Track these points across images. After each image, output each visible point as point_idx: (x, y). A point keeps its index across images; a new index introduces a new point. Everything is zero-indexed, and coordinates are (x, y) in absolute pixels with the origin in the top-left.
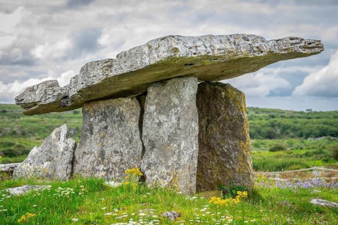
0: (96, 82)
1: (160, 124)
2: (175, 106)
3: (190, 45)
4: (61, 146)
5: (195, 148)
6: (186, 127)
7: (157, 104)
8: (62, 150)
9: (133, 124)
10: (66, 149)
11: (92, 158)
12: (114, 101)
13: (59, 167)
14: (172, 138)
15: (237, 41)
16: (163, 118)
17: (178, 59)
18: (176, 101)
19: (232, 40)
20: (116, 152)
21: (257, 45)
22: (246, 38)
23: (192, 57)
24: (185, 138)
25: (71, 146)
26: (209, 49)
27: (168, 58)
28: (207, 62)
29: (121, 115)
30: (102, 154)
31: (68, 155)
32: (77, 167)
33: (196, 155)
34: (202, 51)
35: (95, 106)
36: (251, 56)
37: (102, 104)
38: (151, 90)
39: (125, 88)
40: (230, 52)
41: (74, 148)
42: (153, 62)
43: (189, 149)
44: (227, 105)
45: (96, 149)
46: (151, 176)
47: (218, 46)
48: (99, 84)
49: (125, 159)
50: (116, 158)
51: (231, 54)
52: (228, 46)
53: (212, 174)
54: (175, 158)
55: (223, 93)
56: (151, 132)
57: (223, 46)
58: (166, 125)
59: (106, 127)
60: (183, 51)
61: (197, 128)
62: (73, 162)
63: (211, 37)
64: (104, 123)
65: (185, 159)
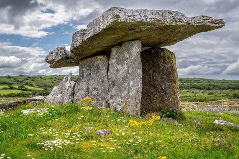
0: (78, 44)
1: (118, 71)
2: (127, 59)
3: (129, 14)
4: (67, 85)
5: (140, 85)
6: (133, 72)
7: (116, 58)
8: (68, 87)
9: (104, 72)
10: (70, 87)
11: (83, 93)
12: (94, 58)
13: (65, 98)
14: (125, 79)
15: (164, 14)
16: (119, 67)
17: (120, 23)
18: (127, 56)
19: (161, 13)
20: (95, 89)
21: (178, 18)
22: (171, 13)
23: (130, 23)
24: (133, 80)
25: (72, 85)
26: (143, 18)
27: (113, 22)
28: (143, 28)
29: (98, 66)
30: (88, 89)
31: (70, 91)
32: (76, 97)
33: (140, 90)
34: (138, 18)
35: (85, 61)
36: (174, 24)
37: (88, 60)
38: (113, 50)
39: (99, 49)
40: (159, 21)
41: (74, 87)
42: (105, 27)
43: (135, 86)
44: (165, 61)
45: (85, 86)
46: (113, 103)
47: (150, 17)
48: (80, 46)
49: (100, 93)
50: (95, 92)
51: (160, 23)
52: (157, 17)
53: (156, 103)
54: (126, 92)
55: (162, 54)
56: (113, 76)
57: (154, 16)
58: (121, 71)
59: (90, 74)
60: (123, 18)
61: (141, 73)
62: (73, 95)
63: (146, 11)
64: (89, 71)
65: (133, 93)
